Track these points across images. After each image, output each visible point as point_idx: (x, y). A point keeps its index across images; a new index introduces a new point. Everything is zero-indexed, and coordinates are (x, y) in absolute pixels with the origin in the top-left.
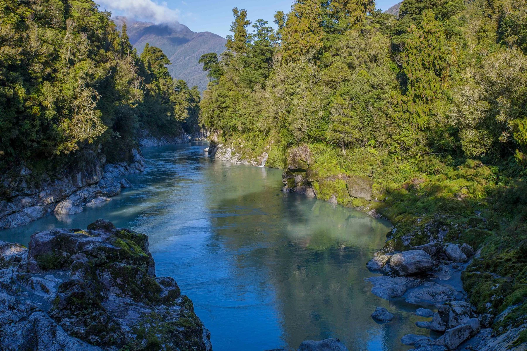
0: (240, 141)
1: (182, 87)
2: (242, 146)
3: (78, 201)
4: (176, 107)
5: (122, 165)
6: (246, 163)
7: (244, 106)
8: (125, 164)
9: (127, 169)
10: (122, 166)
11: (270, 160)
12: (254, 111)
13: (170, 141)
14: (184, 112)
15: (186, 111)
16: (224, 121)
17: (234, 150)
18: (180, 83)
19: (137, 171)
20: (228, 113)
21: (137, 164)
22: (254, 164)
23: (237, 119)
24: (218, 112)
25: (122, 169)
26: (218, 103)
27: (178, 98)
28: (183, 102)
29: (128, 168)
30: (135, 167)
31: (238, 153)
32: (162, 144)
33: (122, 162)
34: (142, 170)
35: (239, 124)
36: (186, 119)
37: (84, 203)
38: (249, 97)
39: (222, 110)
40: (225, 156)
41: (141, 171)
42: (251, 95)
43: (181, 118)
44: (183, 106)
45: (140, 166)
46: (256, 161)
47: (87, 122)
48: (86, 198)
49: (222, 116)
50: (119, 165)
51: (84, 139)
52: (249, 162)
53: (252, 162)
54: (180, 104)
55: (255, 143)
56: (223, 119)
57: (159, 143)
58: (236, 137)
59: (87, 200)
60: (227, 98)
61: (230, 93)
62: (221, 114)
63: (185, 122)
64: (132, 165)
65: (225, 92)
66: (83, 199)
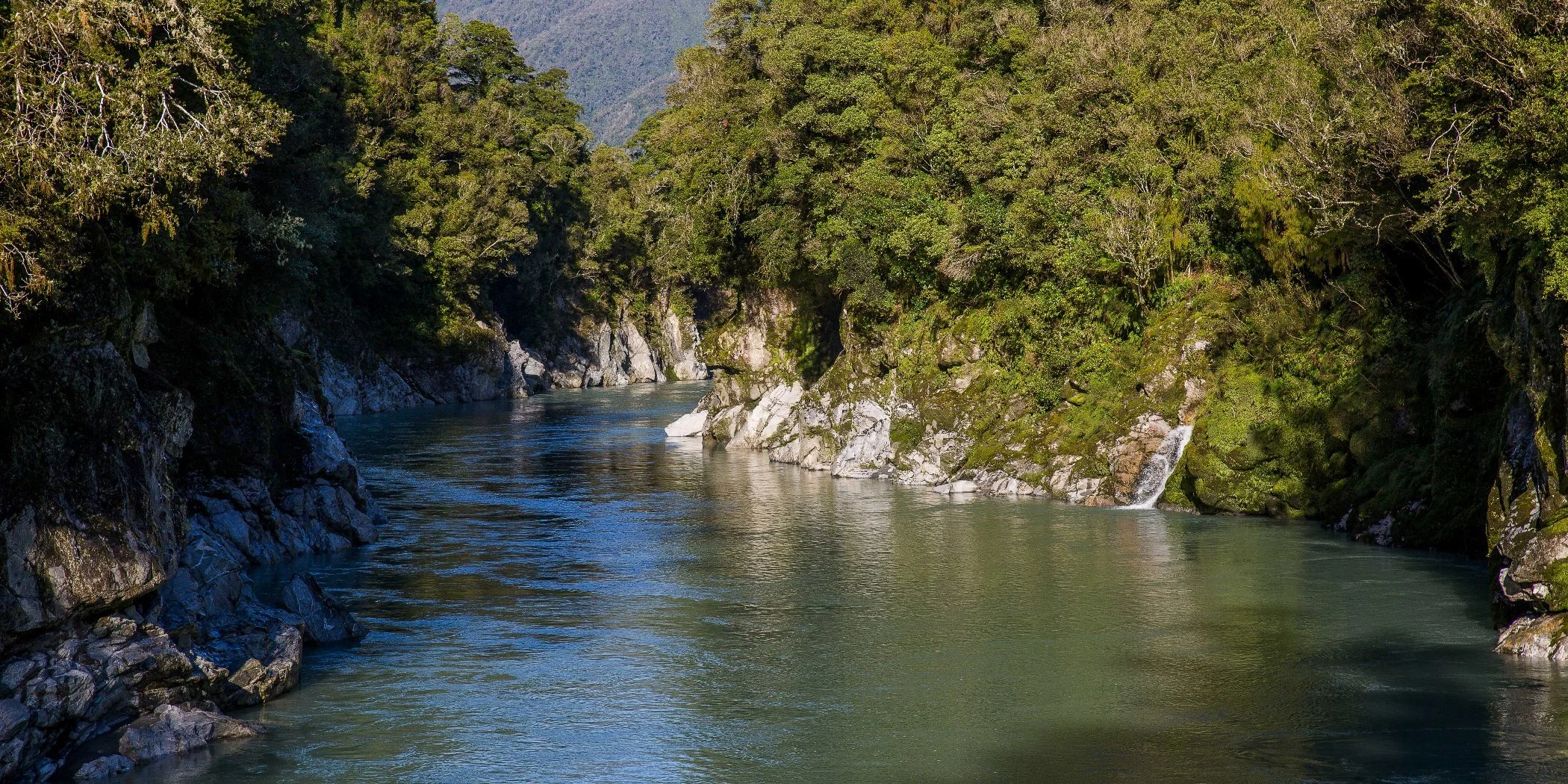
0: (950, 351)
1: (490, 65)
2: (962, 383)
3: (18, 744)
4: (462, 180)
5: (240, 495)
6: (1013, 489)
7: (993, 118)
8: (257, 487)
9: (269, 526)
10: (238, 506)
11: (1215, 462)
12: (1065, 146)
13: (426, 383)
14: (504, 213)
15: (518, 208)
16: (836, 224)
17: (908, 411)
18: (480, 42)
19: (337, 542)
20: (868, 174)
21: (329, 494)
22: (1083, 490)
23: (936, 206)
24: (804, 165)
25: (239, 527)
26: (803, 112)
27: (469, 129)
28: (498, 157)
29: (276, 515)
30: (322, 516)
31: (946, 426)
32: (387, 402)
33: (234, 475)
34: (364, 532)
35: (945, 241)
36: (516, 257)
37: (54, 756)
38: (1020, 58)
39: (825, 151)
40: (849, 452)
41: (357, 542)
42: (1040, 45)
43: (488, 250)
44: (500, 174)
45: (350, 506)
46: (1087, 469)
47: (130, 55)
48: (68, 721)
49: (826, 198)
50: (220, 495)
51: (100, 198)
52: (1035, 481)
53: (1059, 481)
54: (482, 167)
55: (1062, 357)
56: (834, 212)
57: (371, 393)
58: (919, 329)
59: (83, 733)
60: (858, 80)
61: (884, 43)
62: (820, 181)
63: (512, 271)
64: (299, 499)
65: (849, 42)
66: (49, 730)
